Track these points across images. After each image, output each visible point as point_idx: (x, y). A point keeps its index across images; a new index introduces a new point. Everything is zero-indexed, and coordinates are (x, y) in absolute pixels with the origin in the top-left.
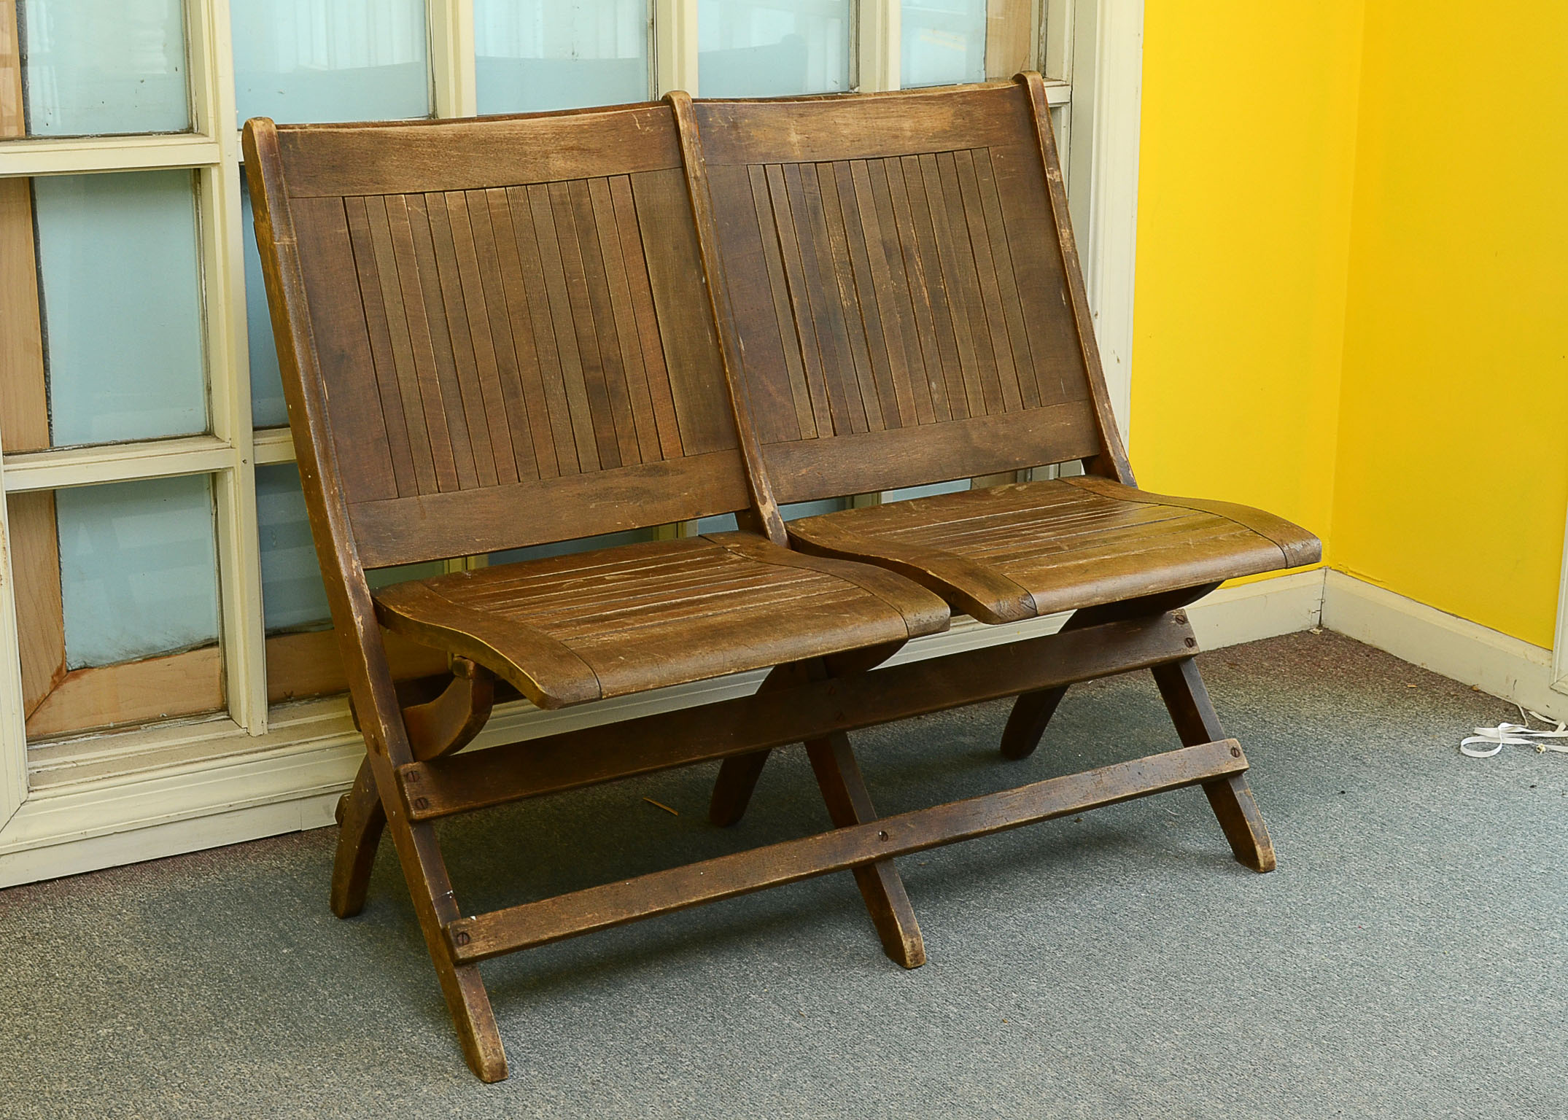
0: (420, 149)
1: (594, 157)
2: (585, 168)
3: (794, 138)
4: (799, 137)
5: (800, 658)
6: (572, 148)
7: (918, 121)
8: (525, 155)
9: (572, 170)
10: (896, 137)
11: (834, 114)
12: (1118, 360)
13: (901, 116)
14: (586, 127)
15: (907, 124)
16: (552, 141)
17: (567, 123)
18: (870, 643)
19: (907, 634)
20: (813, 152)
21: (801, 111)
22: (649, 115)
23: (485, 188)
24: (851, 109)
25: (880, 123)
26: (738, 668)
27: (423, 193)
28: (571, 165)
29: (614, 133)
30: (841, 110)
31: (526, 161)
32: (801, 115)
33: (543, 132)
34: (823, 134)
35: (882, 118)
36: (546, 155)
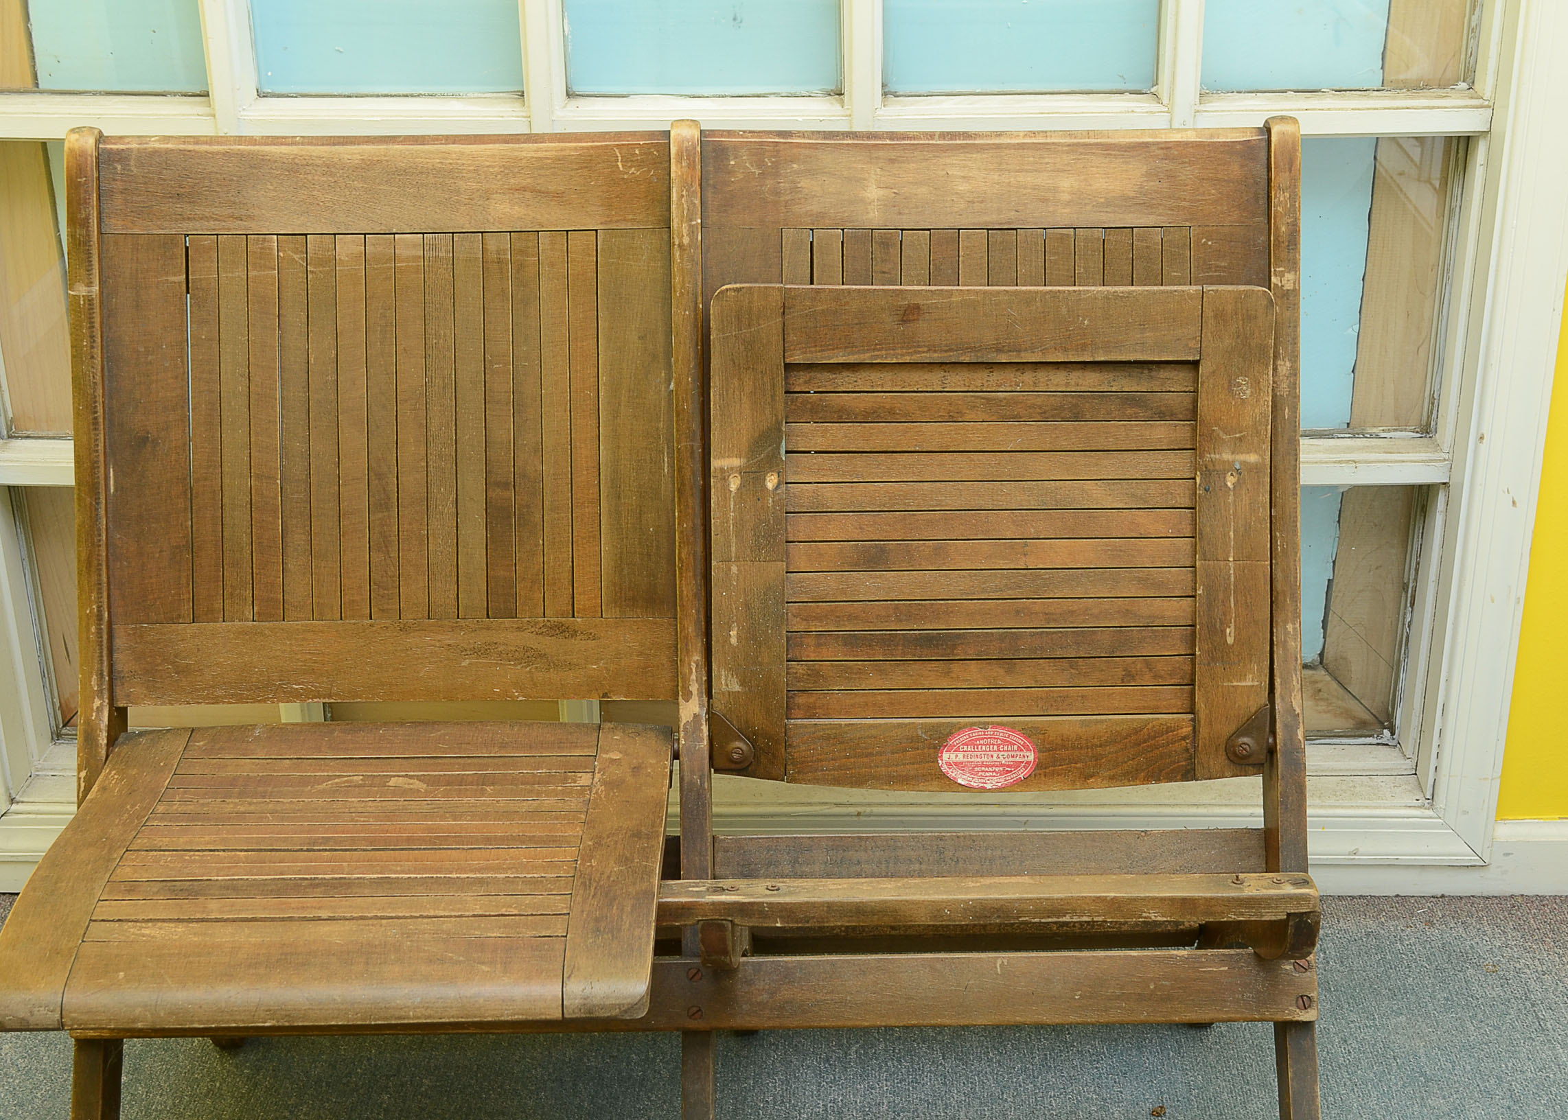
0: (310, 177)
1: (553, 203)
2: (538, 217)
3: (873, 192)
4: (881, 192)
5: (380, 1022)
6: (524, 189)
7: (1085, 180)
8: (458, 192)
9: (520, 219)
10: (1044, 200)
11: (948, 161)
12: (1514, 503)
13: (1058, 171)
14: (550, 161)
15: (1067, 184)
16: (499, 177)
17: (524, 154)
18: (497, 1019)
19: (561, 1016)
20: (900, 213)
21: (893, 154)
22: (637, 152)
23: (394, 234)
24: (978, 156)
25: (1022, 178)
26: (278, 1022)
27: (306, 235)
28: (518, 211)
29: (585, 172)
30: (962, 156)
31: (458, 202)
32: (892, 161)
33: (488, 164)
34: (924, 190)
35: (1027, 171)
36: (487, 195)
